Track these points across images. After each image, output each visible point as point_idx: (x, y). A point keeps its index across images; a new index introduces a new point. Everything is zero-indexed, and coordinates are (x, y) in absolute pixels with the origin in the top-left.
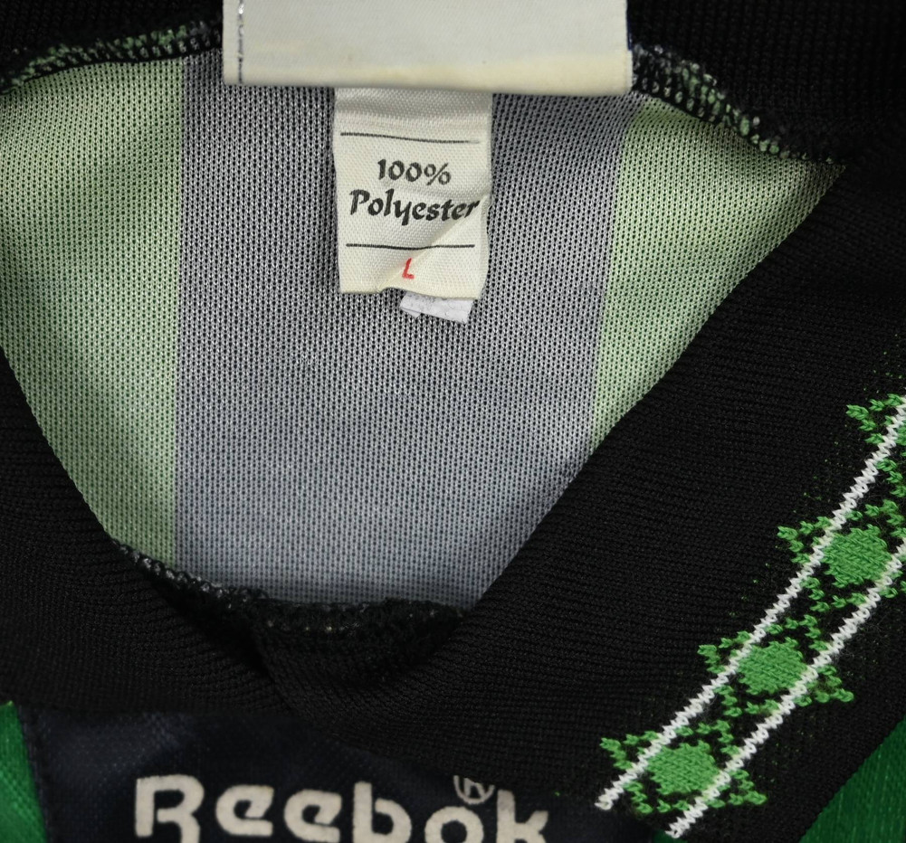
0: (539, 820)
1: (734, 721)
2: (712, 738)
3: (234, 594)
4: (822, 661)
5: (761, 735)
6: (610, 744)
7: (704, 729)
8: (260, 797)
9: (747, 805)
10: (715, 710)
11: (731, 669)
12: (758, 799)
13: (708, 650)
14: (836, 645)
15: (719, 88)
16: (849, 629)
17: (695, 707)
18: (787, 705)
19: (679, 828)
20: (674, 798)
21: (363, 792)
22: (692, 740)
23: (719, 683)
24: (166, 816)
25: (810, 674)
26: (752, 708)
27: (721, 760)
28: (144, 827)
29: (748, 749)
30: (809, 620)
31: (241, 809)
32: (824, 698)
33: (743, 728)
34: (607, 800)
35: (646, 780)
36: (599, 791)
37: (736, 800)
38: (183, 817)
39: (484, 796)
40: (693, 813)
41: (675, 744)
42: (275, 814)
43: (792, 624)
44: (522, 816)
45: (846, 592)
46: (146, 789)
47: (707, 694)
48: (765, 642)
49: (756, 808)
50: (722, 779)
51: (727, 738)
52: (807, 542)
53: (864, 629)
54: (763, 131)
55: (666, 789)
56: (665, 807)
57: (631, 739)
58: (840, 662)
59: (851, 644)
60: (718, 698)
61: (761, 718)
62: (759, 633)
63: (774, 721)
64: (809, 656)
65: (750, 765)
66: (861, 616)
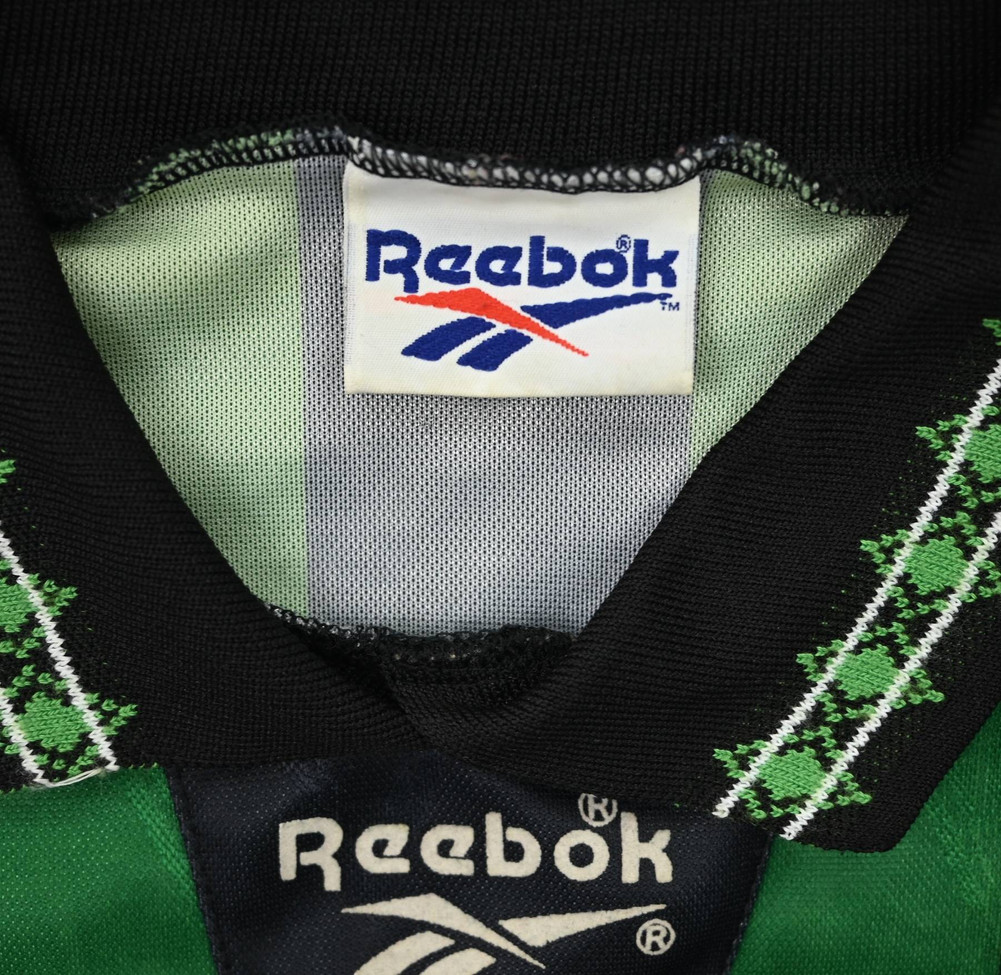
0: (662, 838)
1: (835, 726)
2: (816, 743)
3: (361, 633)
4: (912, 666)
5: (861, 738)
6: (722, 755)
7: (809, 735)
8: (397, 835)
9: (853, 805)
10: (817, 716)
11: (829, 677)
12: (864, 798)
13: (805, 659)
14: (924, 650)
15: (780, 160)
16: (934, 634)
17: (799, 715)
18: (883, 709)
19: (792, 831)
20: (786, 802)
21: (493, 821)
22: (798, 747)
23: (818, 691)
24: (308, 858)
25: (902, 678)
26: (852, 713)
27: (827, 764)
28: (288, 872)
29: (851, 753)
30: (897, 627)
31: (379, 848)
32: (917, 700)
33: (845, 732)
34: (723, 808)
35: (758, 787)
36: (712, 804)
37: (843, 801)
38: (323, 858)
39: (608, 819)
40: (805, 816)
41: (782, 751)
42: (411, 851)
43: (881, 631)
44: (645, 836)
45: (929, 598)
46: (289, 833)
47: (808, 702)
48: (858, 649)
49: (861, 807)
50: (829, 782)
51: (830, 743)
52: (889, 553)
53: (949, 634)
55: (778, 795)
56: (777, 812)
57: (742, 749)
58: (929, 665)
59: (937, 647)
60: (820, 705)
61: (860, 722)
62: (852, 640)
63: (873, 724)
64: (900, 661)
65: (853, 767)
66: (945, 621)
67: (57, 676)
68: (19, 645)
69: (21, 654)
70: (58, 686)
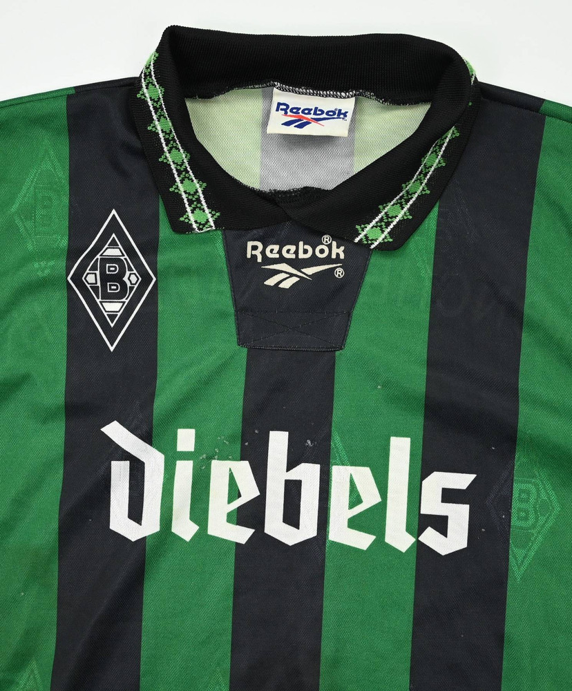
0: (342, 248)
1: (386, 223)
2: (381, 226)
4: (405, 209)
5: (392, 226)
6: (358, 227)
7: (379, 224)
8: (276, 248)
9: (388, 241)
10: (381, 220)
11: (385, 211)
12: (391, 240)
13: (381, 207)
14: (408, 206)
15: (374, 96)
16: (411, 202)
17: (377, 219)
18: (397, 219)
19: (372, 247)
20: (372, 240)
21: (301, 244)
22: (376, 227)
23: (383, 213)
24: (254, 252)
25: (402, 212)
26: (390, 220)
27: (383, 232)
28: (249, 256)
29: (389, 230)
30: (403, 200)
31: (272, 251)
32: (405, 218)
33: (388, 224)
34: (357, 240)
35: (366, 236)
36: (354, 239)
37: (386, 240)
38: (258, 253)
39: (329, 243)
40: (376, 244)
41: (372, 228)
42: (280, 252)
43: (399, 201)
44: (338, 247)
45: (412, 194)
46: (250, 244)
47: (380, 216)
48: (393, 205)
49: (390, 242)
50: (383, 236)
51: (384, 226)
53: (414, 202)
54: (385, 101)
55: (370, 238)
56: (370, 242)
57: (363, 226)
58: (409, 210)
59: (411, 205)
60: (383, 217)
61: (392, 222)
62: (392, 203)
63: (395, 223)
64: (402, 208)
65: (389, 233)
66: (414, 199)
67: (202, 205)
68: (193, 197)
69: (194, 199)
70: (202, 207)
